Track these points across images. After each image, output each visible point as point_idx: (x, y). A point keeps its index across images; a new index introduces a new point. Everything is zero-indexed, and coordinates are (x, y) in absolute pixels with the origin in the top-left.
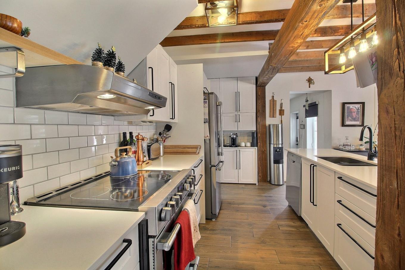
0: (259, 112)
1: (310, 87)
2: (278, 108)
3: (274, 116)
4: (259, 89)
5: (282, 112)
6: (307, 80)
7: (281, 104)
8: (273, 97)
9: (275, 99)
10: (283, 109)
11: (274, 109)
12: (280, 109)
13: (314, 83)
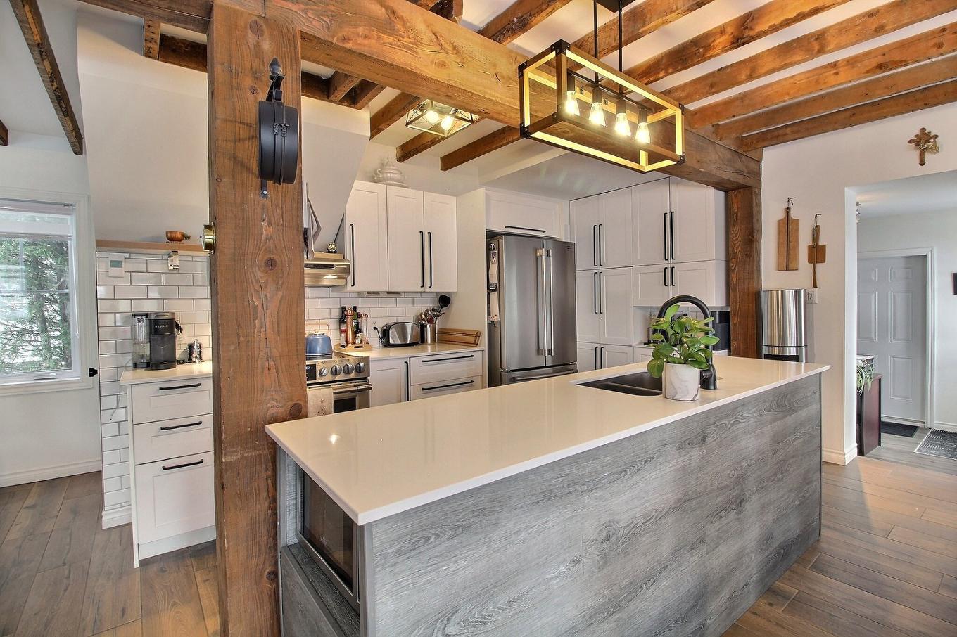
0: (734, 257)
1: (922, 163)
2: (804, 241)
3: (790, 266)
4: (736, 196)
5: (817, 254)
6: (910, 142)
7: (816, 231)
8: (788, 210)
9: (794, 215)
10: (821, 243)
11: (791, 244)
12: (811, 244)
13: (936, 150)
